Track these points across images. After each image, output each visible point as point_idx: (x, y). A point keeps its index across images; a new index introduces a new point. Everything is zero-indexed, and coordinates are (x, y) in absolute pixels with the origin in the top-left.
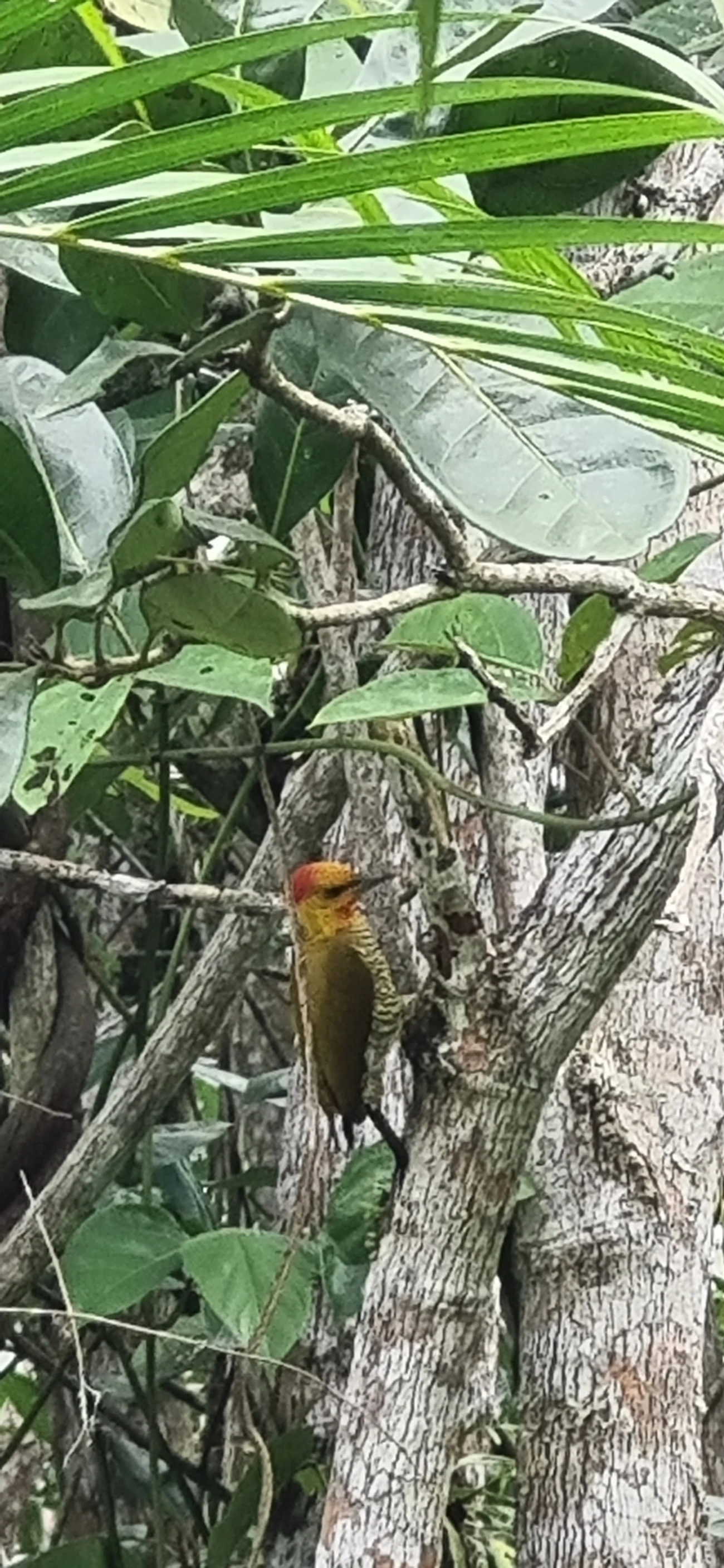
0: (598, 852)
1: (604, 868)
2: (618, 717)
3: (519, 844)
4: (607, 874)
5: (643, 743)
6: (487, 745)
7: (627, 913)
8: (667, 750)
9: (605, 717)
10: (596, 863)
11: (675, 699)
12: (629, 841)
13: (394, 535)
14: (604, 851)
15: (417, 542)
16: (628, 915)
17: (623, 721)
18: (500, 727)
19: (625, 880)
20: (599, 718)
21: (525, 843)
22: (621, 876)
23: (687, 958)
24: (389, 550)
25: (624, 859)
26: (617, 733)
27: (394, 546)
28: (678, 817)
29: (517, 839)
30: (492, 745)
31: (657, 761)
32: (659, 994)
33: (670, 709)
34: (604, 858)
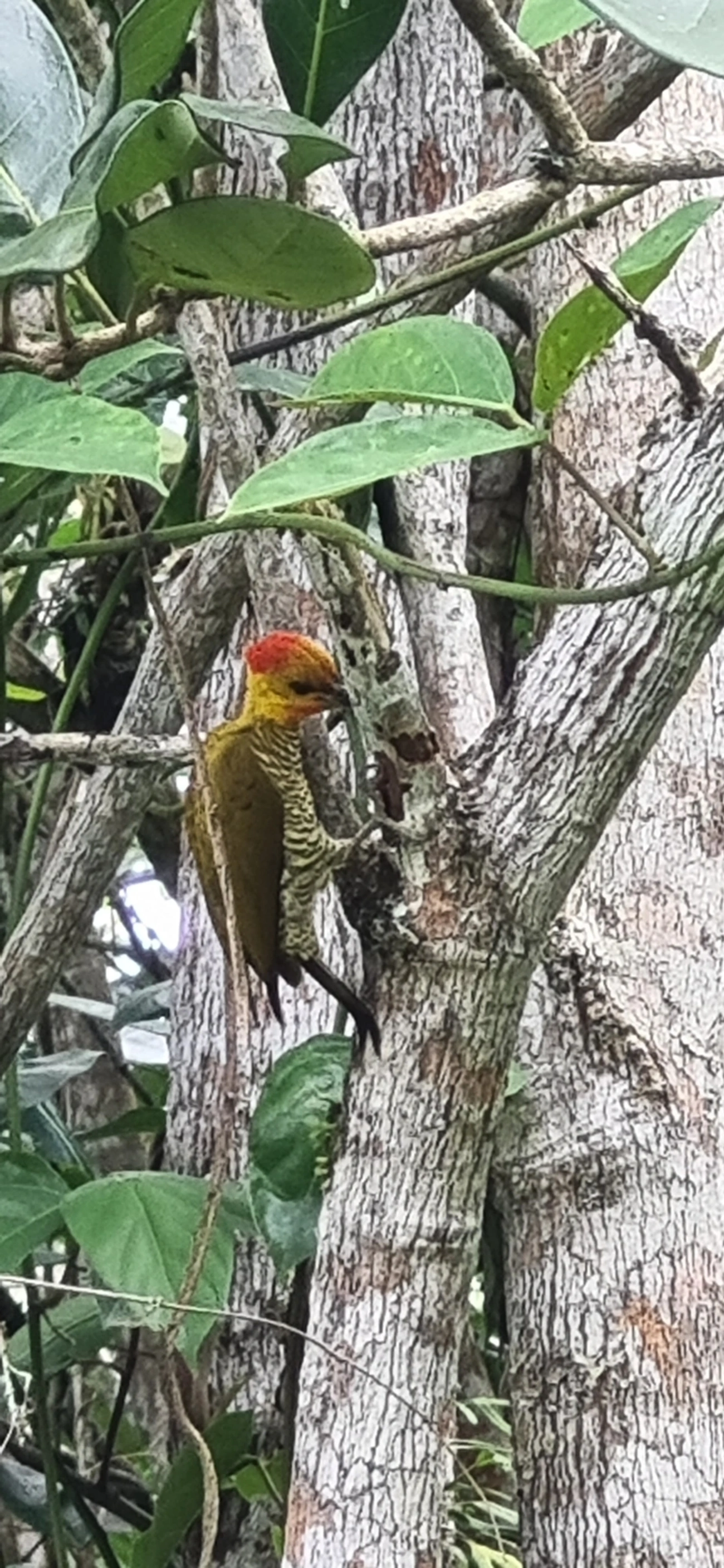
0: (580, 643)
1: (589, 664)
2: (565, 495)
3: (455, 661)
4: (595, 671)
5: (629, 499)
6: (405, 539)
7: (625, 719)
8: (662, 504)
9: (548, 498)
10: (579, 658)
11: (665, 438)
12: (620, 626)
13: (251, 310)
14: (588, 642)
15: (280, 316)
16: (625, 720)
17: (571, 500)
18: (418, 516)
19: (618, 677)
20: (540, 497)
21: (463, 659)
22: (611, 672)
23: (679, 788)
24: (245, 329)
25: (614, 650)
26: (567, 516)
27: (250, 323)
28: (682, 588)
29: (453, 655)
30: (412, 539)
31: (648, 520)
32: (645, 835)
33: (660, 452)
34: (588, 650)
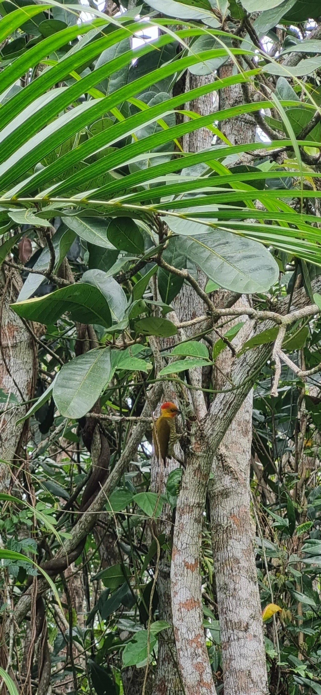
0: (221, 400)
1: (223, 404)
2: (219, 374)
5: (229, 375)
6: (191, 382)
7: (229, 413)
8: (235, 376)
9: (215, 375)
10: (221, 403)
11: (236, 364)
12: (228, 397)
14: (223, 400)
18: (193, 378)
19: (228, 406)
21: (201, 403)
23: (239, 425)
25: (227, 401)
26: (219, 378)
28: (239, 390)
29: (199, 402)
31: (233, 378)
32: (234, 433)
33: (235, 367)
